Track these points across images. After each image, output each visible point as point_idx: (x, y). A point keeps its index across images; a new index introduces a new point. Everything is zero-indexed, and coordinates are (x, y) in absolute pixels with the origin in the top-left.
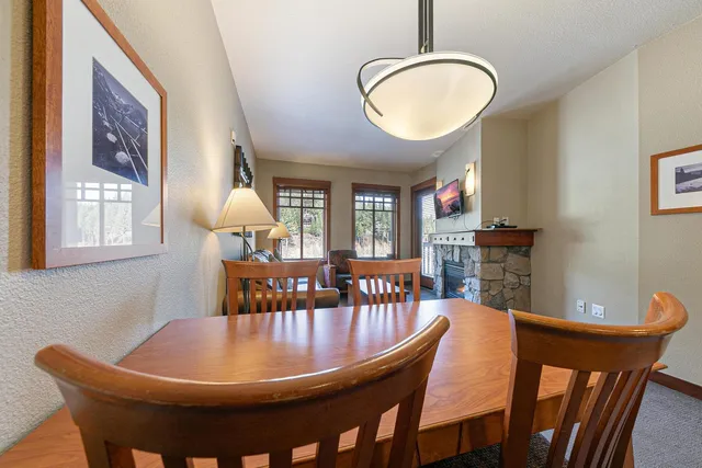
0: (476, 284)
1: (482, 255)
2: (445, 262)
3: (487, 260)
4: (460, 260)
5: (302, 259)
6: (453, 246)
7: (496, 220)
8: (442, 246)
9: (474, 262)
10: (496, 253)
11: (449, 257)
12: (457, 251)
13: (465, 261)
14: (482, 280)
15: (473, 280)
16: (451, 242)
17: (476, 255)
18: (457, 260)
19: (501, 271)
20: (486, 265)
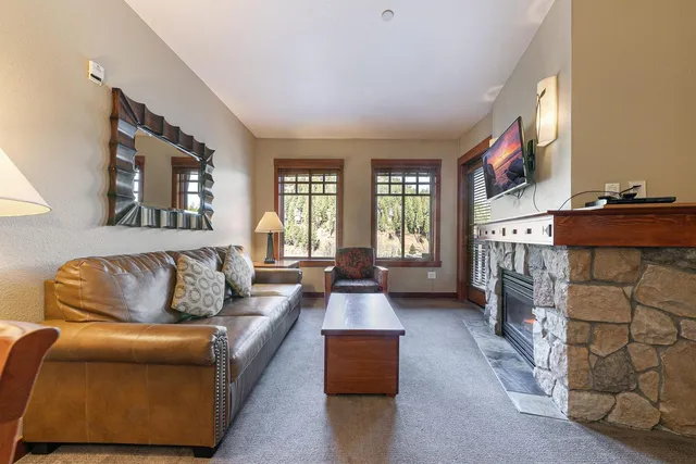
0: (558, 325)
1: (573, 266)
2: (502, 272)
3: (584, 278)
4: (527, 272)
5: (310, 257)
6: (514, 245)
7: (613, 188)
8: (497, 244)
9: (553, 279)
10: (611, 263)
11: (507, 264)
12: (520, 255)
13: (535, 275)
14: (571, 319)
15: (551, 315)
16: (510, 238)
17: (559, 263)
18: (520, 270)
19: (624, 304)
20: (583, 289)
